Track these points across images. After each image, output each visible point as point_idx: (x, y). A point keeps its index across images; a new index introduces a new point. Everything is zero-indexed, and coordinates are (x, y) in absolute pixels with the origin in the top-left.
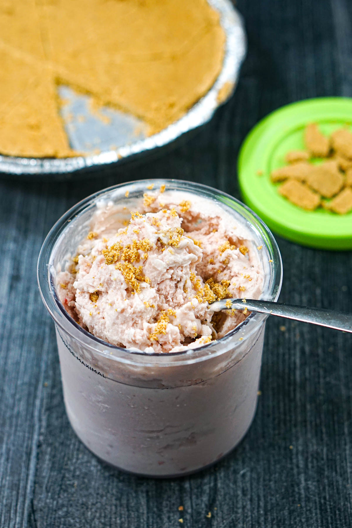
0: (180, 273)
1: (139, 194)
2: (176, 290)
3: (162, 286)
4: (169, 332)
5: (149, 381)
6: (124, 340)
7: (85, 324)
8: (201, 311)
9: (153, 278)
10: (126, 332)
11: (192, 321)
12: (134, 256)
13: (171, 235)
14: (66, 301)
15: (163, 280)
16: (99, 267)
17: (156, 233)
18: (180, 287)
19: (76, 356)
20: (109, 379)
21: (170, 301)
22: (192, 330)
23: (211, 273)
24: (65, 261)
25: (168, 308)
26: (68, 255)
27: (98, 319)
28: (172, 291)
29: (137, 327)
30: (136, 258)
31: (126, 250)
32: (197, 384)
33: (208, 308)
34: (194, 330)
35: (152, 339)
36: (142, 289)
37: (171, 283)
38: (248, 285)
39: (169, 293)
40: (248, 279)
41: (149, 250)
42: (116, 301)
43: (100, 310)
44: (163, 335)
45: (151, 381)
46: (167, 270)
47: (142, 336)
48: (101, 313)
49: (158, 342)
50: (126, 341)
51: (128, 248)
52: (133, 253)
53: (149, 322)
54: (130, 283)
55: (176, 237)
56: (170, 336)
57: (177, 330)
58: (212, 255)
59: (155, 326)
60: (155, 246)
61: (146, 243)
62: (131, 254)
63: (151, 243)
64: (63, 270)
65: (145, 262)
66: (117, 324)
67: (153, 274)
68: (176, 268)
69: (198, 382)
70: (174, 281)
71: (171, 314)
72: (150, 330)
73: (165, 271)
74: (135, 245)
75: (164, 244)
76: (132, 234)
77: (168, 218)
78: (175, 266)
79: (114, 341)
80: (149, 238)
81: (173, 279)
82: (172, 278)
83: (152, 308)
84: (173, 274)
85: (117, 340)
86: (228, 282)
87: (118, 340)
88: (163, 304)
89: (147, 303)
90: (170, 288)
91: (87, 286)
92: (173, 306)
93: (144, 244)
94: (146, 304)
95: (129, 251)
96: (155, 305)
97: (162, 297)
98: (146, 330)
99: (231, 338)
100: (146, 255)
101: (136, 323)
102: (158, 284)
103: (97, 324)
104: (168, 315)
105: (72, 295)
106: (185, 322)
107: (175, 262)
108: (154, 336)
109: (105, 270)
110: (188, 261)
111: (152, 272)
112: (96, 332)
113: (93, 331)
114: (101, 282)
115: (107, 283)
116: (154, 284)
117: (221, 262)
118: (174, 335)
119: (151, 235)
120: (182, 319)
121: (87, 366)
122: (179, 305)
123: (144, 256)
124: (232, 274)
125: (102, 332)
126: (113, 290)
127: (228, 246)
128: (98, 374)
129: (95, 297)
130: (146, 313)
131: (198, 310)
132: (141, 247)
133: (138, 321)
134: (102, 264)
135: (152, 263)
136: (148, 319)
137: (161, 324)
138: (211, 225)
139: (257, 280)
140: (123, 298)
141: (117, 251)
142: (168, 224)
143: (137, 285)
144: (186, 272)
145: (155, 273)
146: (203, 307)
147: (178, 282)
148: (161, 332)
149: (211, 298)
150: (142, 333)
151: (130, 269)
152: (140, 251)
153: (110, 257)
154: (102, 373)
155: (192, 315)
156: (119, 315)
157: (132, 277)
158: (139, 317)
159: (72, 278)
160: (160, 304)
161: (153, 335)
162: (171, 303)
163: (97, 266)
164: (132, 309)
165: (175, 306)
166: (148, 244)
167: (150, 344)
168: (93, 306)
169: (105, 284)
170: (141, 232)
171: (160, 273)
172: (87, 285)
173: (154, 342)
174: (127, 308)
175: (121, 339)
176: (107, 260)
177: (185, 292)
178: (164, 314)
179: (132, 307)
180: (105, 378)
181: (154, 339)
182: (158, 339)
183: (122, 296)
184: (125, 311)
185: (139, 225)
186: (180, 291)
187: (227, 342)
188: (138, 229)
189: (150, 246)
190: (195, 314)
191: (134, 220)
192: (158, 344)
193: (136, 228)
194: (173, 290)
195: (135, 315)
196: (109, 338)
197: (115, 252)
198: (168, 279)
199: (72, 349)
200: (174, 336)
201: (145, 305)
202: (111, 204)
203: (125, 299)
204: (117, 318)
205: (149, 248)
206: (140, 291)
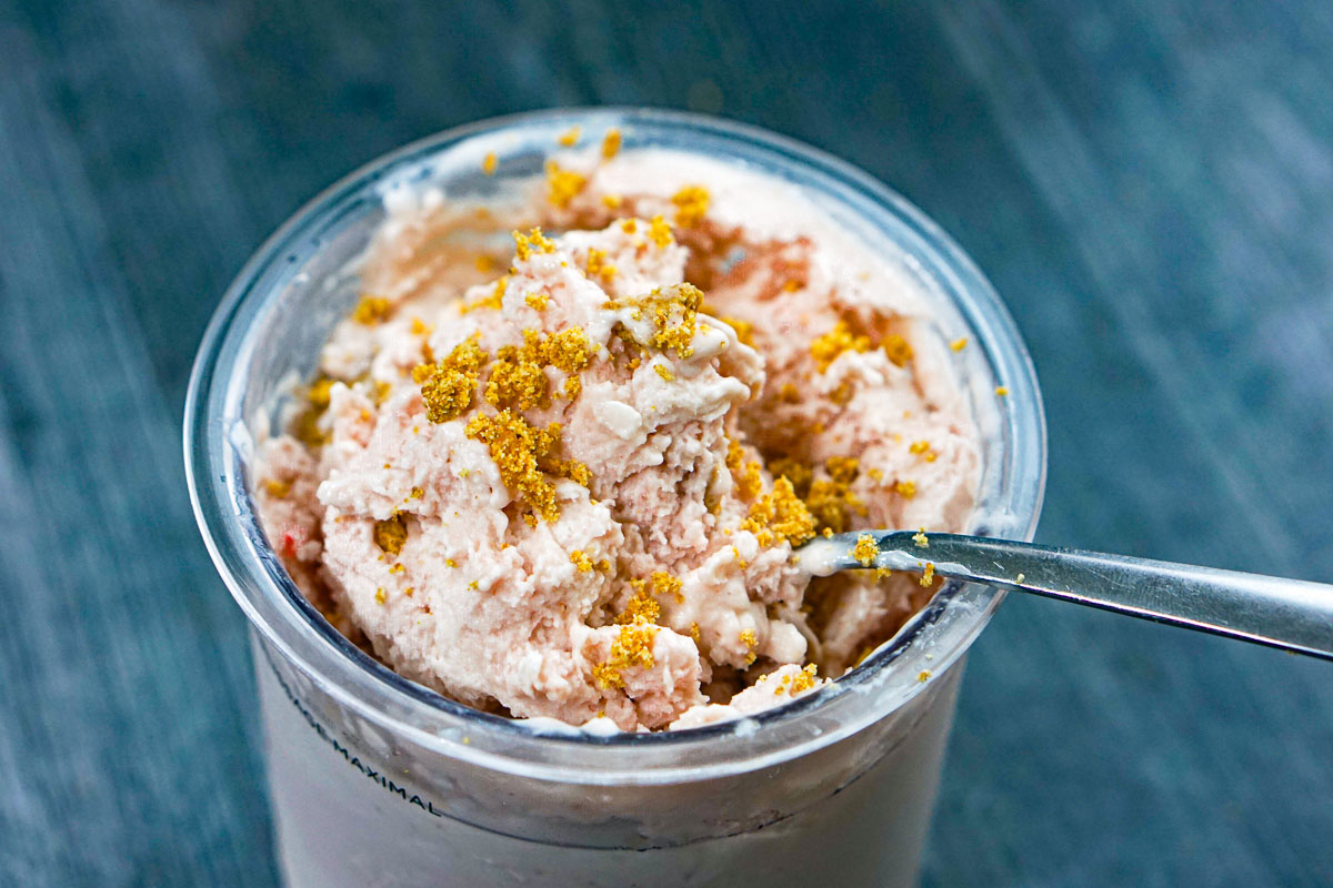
0: (693, 446)
1: (528, 164)
2: (680, 505)
3: (632, 492)
4: (663, 657)
5: (594, 825)
6: (503, 686)
7: (358, 626)
8: (767, 576)
9: (599, 466)
10: (510, 659)
11: (739, 612)
12: (532, 390)
13: (661, 312)
14: (289, 541)
15: (634, 471)
16: (403, 425)
17: (608, 306)
18: (693, 494)
19: (333, 736)
20: (452, 817)
21: (660, 543)
22: (740, 643)
23: (789, 433)
24: (282, 400)
25: (653, 570)
26: (292, 380)
27: (407, 613)
28: (666, 507)
29: (548, 639)
30: (539, 395)
31: (502, 367)
32: (761, 827)
33: (790, 562)
34: (747, 644)
35: (602, 684)
36: (561, 503)
37: (662, 481)
38: (923, 477)
39: (654, 517)
40: (924, 453)
41: (585, 365)
42: (471, 551)
43: (412, 579)
44: (642, 670)
45: (603, 825)
46: (650, 435)
47: (569, 676)
48: (416, 593)
49: (623, 691)
50: (510, 694)
51: (507, 361)
52: (525, 378)
53: (588, 622)
54: (519, 486)
55: (680, 320)
56: (666, 671)
57: (688, 646)
58: (792, 371)
59: (609, 635)
60: (604, 354)
61: (572, 341)
62: (521, 381)
63: (591, 341)
64: (274, 432)
65: (571, 409)
66: (478, 632)
67: (600, 449)
68: (680, 427)
69: (763, 822)
70: (673, 474)
71: (666, 588)
72: (592, 652)
73: (643, 439)
74: (534, 349)
75: (635, 343)
76: (520, 308)
77: (641, 251)
78: (676, 423)
79: (465, 689)
80: (584, 326)
81: (669, 465)
82: (665, 463)
83: (598, 572)
84: (670, 448)
85: (477, 685)
86: (852, 464)
87: (482, 686)
88: (635, 554)
89: (584, 557)
90: (661, 499)
91: (367, 495)
92: (672, 562)
93: (568, 346)
94: (579, 560)
95: (512, 371)
96: (609, 560)
97: (634, 530)
98: (582, 652)
99: (886, 672)
100: (575, 385)
101: (545, 628)
102: (617, 485)
103: (405, 629)
104: (654, 593)
105: (311, 520)
106: (713, 615)
107: (675, 409)
108: (611, 672)
109: (429, 440)
110: (720, 406)
111: (594, 443)
112: (401, 658)
113: (388, 654)
114: (417, 481)
115: (437, 487)
116: (603, 486)
117: (821, 396)
118: (683, 668)
119: (590, 312)
120: (703, 607)
121: (372, 775)
122: (693, 558)
123: (566, 386)
124: (864, 436)
125: (421, 660)
126: (461, 512)
127: (846, 339)
128: (413, 800)
129: (393, 534)
130: (579, 591)
131: (759, 573)
132: (557, 355)
133: (552, 620)
134: (414, 417)
135: (595, 412)
136: (586, 612)
137: (632, 628)
138: (780, 267)
139: (955, 460)
140: (497, 539)
141: (468, 373)
142: (642, 271)
143: (544, 493)
144: (713, 440)
145: (607, 449)
146: (773, 562)
147: (687, 475)
148: (634, 658)
149: (801, 528)
150: (570, 664)
151: (519, 436)
152: (552, 371)
153: (444, 396)
154: (425, 798)
155: (737, 589)
156: (482, 601)
157: (525, 466)
158: (556, 608)
159: (308, 459)
160: (626, 555)
161: (608, 668)
162: (664, 551)
163: (397, 425)
164: (532, 578)
165: (677, 560)
166: (581, 346)
167: (596, 702)
168: (388, 567)
169: (431, 491)
170: (552, 302)
171: (622, 448)
172: (365, 491)
173: (610, 694)
174: (514, 574)
175: (492, 683)
176: (435, 407)
177: (711, 511)
178: (641, 589)
179: (529, 573)
180: (438, 815)
181: (611, 682)
182: (623, 682)
183: (492, 530)
184: (507, 585)
185: (545, 276)
186: (694, 509)
187: (875, 688)
188: (542, 291)
189: (587, 352)
190: (747, 589)
191: (528, 261)
192: (622, 698)
193: (534, 287)
194: (671, 506)
195: (541, 600)
196: (446, 677)
197: (459, 376)
198: (652, 467)
199: (317, 712)
200: (681, 673)
201: (576, 562)
202: (434, 198)
203: (502, 540)
204: (478, 609)
205: (585, 360)
206: (557, 511)
